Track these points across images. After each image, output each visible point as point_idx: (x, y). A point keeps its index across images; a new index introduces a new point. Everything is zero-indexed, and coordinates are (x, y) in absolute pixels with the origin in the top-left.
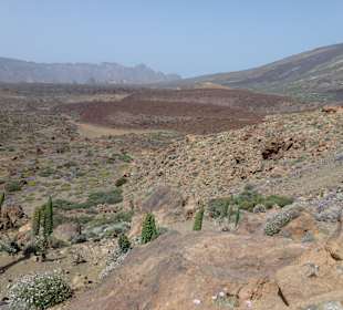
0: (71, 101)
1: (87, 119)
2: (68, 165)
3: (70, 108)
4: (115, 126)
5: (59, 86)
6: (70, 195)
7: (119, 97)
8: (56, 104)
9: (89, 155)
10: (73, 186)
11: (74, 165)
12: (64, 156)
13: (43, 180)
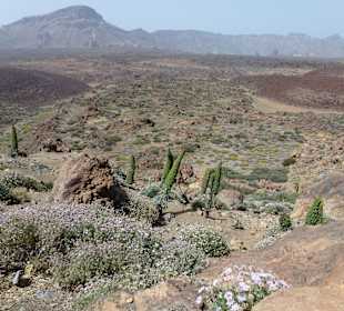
0: (251, 73)
1: (263, 93)
2: (238, 137)
3: (249, 80)
4: (291, 102)
5: (241, 58)
6: (236, 165)
7: (301, 72)
8: (236, 76)
9: (261, 129)
10: (240, 157)
11: (244, 137)
12: (236, 127)
13: (214, 146)
